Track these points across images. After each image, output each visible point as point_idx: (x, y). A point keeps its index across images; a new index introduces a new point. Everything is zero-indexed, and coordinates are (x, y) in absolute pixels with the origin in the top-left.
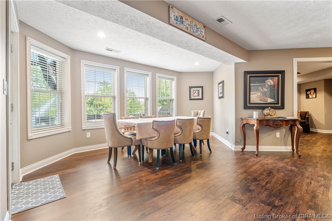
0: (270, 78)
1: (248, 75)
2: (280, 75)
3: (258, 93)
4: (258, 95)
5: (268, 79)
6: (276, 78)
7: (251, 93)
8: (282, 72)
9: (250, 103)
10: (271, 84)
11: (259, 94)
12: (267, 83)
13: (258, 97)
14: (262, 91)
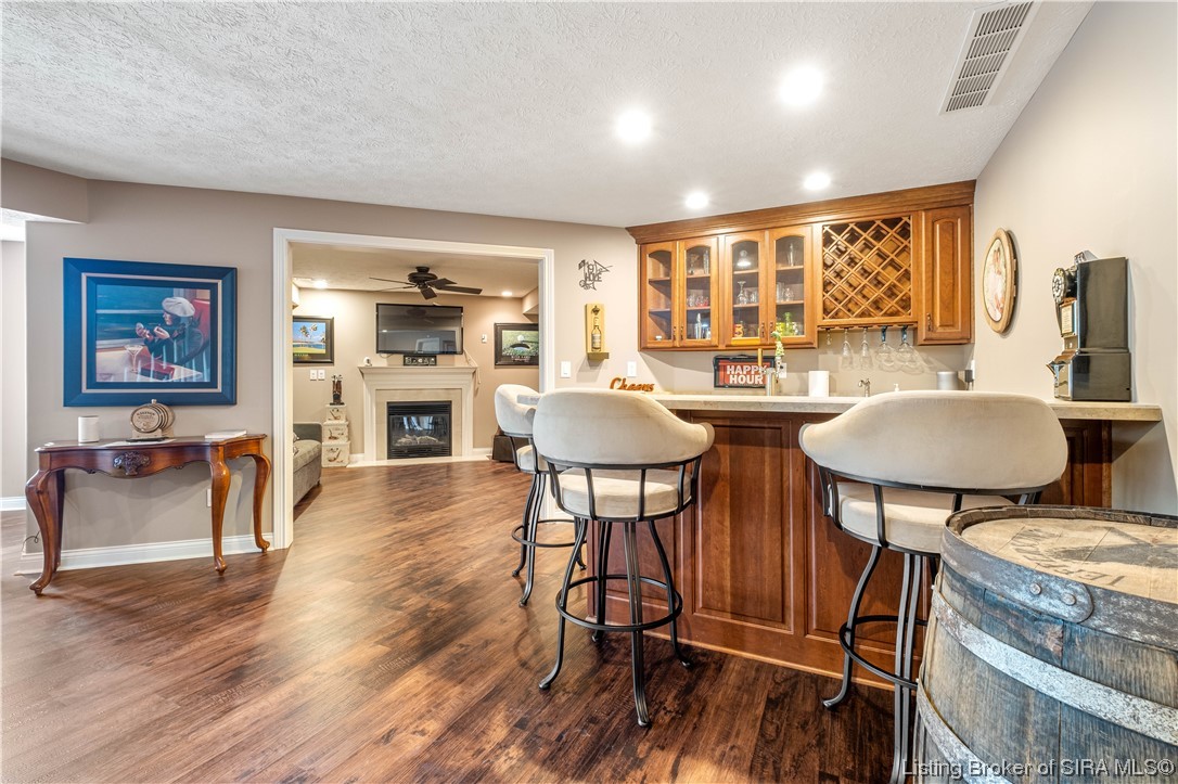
0: (182, 290)
1: (84, 276)
2: (220, 283)
3: (132, 344)
4: (132, 353)
5: (171, 296)
6: (206, 294)
7: (100, 343)
8: (228, 274)
9: (92, 384)
10: (185, 313)
11: (138, 348)
12: (170, 309)
13: (131, 360)
14: (147, 340)
